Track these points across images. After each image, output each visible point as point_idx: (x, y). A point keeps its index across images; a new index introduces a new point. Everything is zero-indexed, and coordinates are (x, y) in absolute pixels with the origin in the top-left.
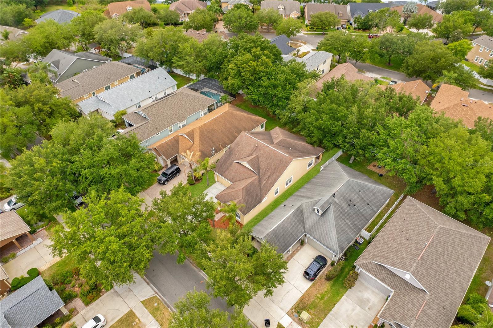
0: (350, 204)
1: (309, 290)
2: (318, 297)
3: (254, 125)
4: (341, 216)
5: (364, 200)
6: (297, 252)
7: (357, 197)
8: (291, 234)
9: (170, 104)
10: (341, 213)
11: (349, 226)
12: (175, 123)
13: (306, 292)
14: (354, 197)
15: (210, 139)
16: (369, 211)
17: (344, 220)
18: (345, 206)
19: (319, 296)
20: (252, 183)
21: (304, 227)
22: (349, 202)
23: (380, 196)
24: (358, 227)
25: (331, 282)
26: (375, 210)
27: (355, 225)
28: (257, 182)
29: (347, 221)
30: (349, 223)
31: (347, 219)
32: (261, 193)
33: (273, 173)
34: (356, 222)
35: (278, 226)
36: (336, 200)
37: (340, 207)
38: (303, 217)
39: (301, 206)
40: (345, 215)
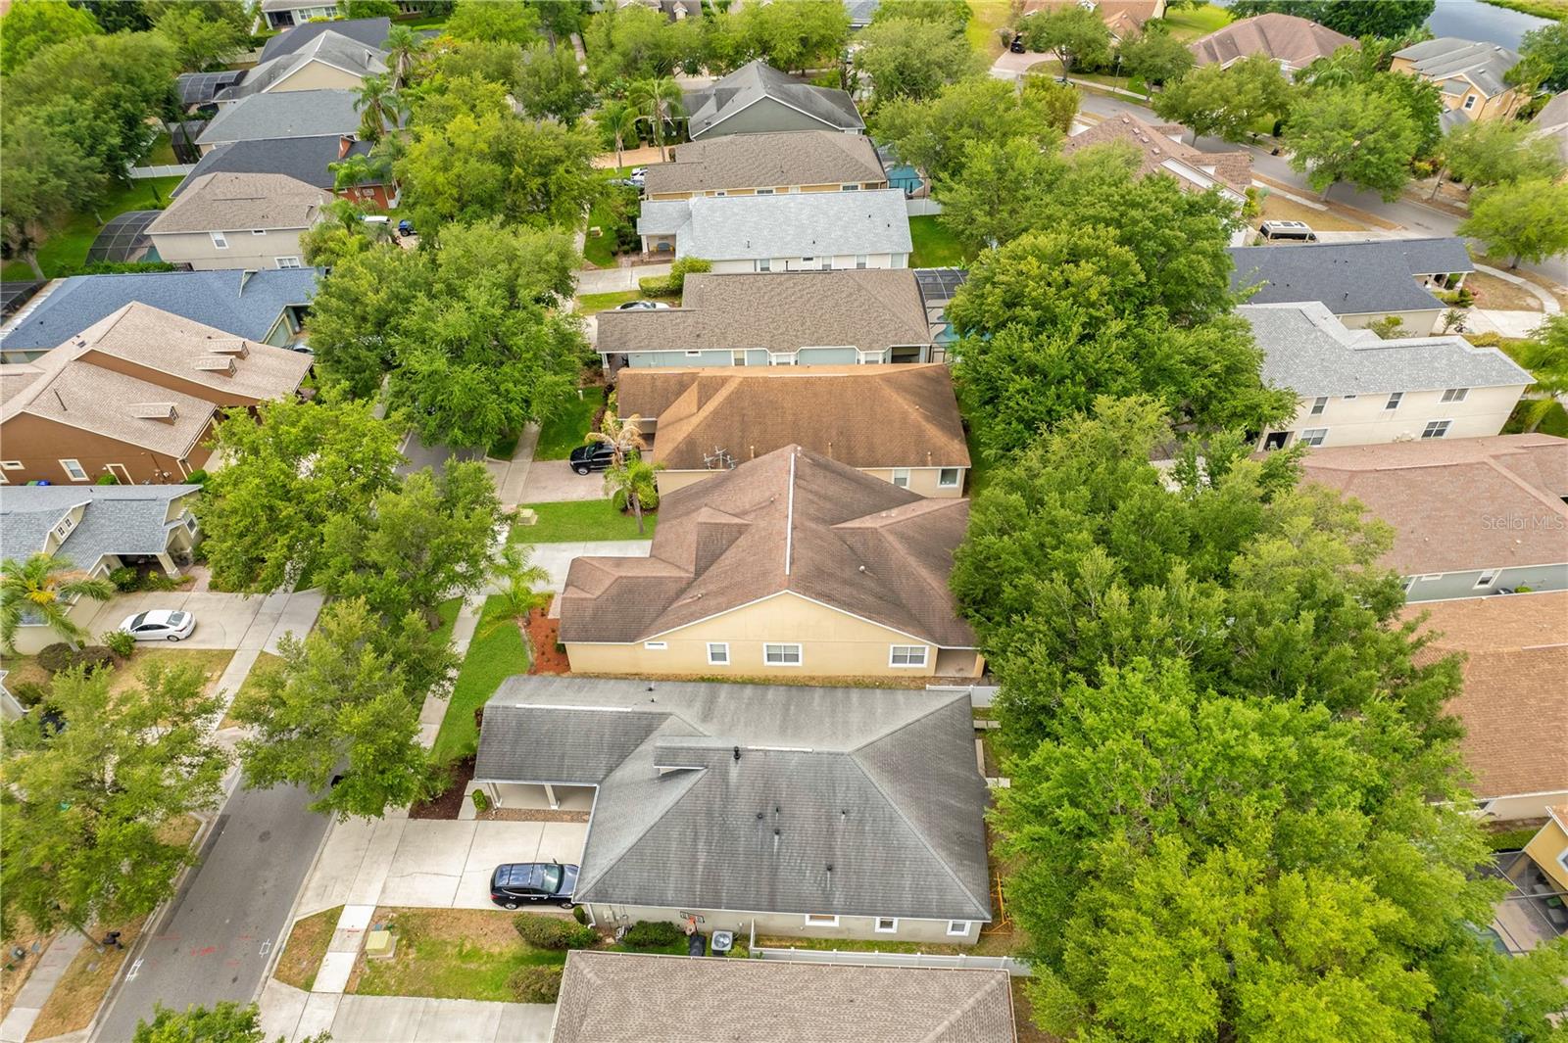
0: (769, 819)
1: (471, 912)
2: (462, 945)
3: (912, 457)
4: (701, 820)
5: (831, 848)
6: (572, 820)
7: (817, 820)
8: (563, 757)
9: (790, 292)
10: (709, 813)
11: (694, 865)
12: (757, 345)
13: (461, 910)
14: (804, 814)
15: (743, 422)
16: (809, 888)
17: (695, 840)
18: (743, 807)
19: (468, 946)
20: (660, 581)
21: (610, 770)
22: (770, 810)
23: (907, 882)
24: (717, 892)
25: (529, 949)
26: (838, 899)
27: (712, 877)
28: (673, 588)
29: (701, 845)
30: (702, 858)
31: (708, 842)
32: (654, 620)
33: (722, 592)
34: (726, 874)
35: (549, 711)
36: (734, 770)
37: (726, 798)
38: (637, 746)
39: (663, 716)
40: (716, 829)
